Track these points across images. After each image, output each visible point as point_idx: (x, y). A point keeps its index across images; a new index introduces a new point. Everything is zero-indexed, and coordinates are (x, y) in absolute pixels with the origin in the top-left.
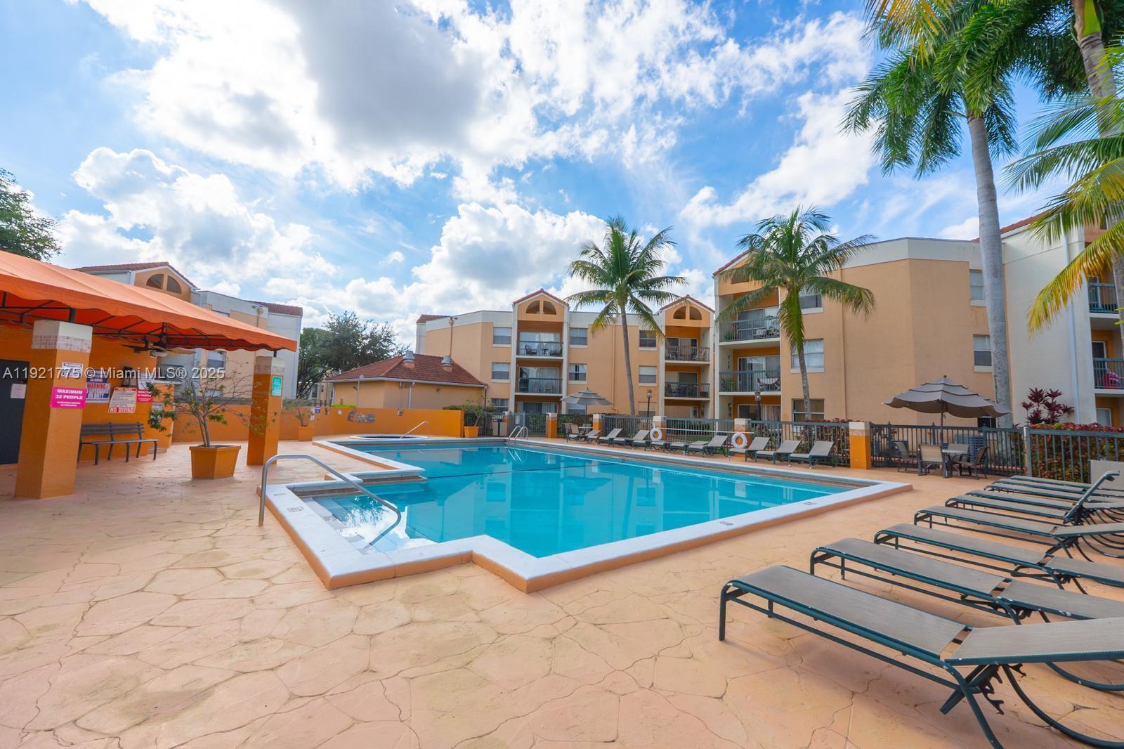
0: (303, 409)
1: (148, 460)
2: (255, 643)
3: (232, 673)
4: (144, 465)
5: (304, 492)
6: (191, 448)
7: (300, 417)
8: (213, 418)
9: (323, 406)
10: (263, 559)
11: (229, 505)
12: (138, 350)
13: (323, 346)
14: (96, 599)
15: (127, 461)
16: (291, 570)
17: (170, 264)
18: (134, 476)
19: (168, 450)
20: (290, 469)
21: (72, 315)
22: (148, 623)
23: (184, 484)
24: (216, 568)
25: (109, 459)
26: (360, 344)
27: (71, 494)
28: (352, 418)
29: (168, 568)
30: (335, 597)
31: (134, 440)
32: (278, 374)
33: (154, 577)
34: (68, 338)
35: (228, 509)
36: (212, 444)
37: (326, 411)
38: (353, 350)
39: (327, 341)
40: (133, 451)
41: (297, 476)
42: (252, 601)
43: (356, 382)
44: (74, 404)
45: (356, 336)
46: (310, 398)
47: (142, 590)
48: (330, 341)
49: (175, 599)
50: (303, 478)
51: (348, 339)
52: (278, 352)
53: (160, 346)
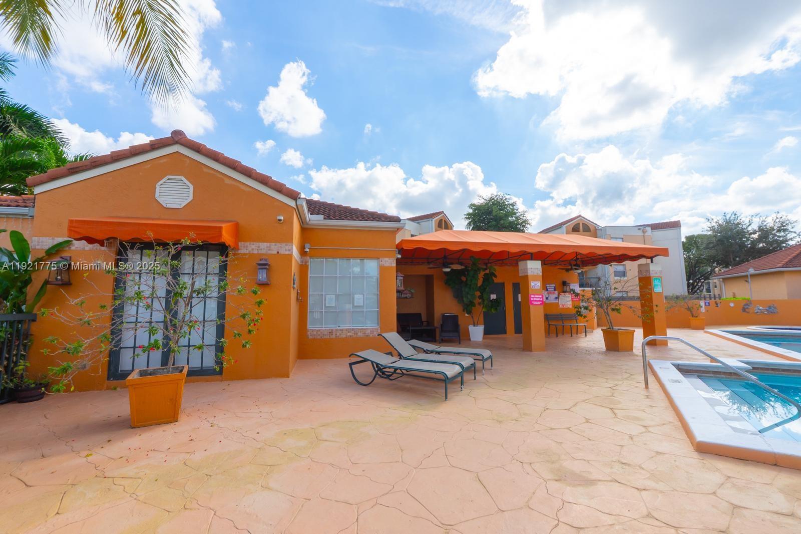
0: (692, 303)
1: (582, 336)
2: (628, 466)
3: (610, 479)
4: (581, 339)
5: (687, 369)
6: (602, 330)
7: (689, 309)
8: (613, 310)
9: (713, 299)
10: (645, 412)
11: (627, 370)
12: (568, 270)
13: (706, 248)
14: (547, 407)
15: (572, 336)
16: (664, 426)
17: (582, 215)
18: (575, 345)
19: (594, 331)
20: (679, 351)
21: (533, 256)
22: (568, 428)
23: (600, 353)
24: (611, 409)
25: (563, 334)
26: (748, 240)
27: (544, 351)
28: (747, 310)
29: (583, 401)
30: (703, 460)
31: (574, 324)
32: (657, 275)
33: (575, 405)
34: (532, 268)
35: (626, 373)
36: (616, 328)
37: (717, 304)
38: (740, 246)
39: (710, 243)
40: (574, 330)
41: (685, 356)
42: (631, 437)
43: (747, 276)
44: (539, 303)
45: (742, 233)
46: (705, 293)
47: (568, 409)
48: (713, 243)
49: (584, 420)
50: (689, 359)
51: (732, 237)
52: (654, 259)
53: (577, 266)
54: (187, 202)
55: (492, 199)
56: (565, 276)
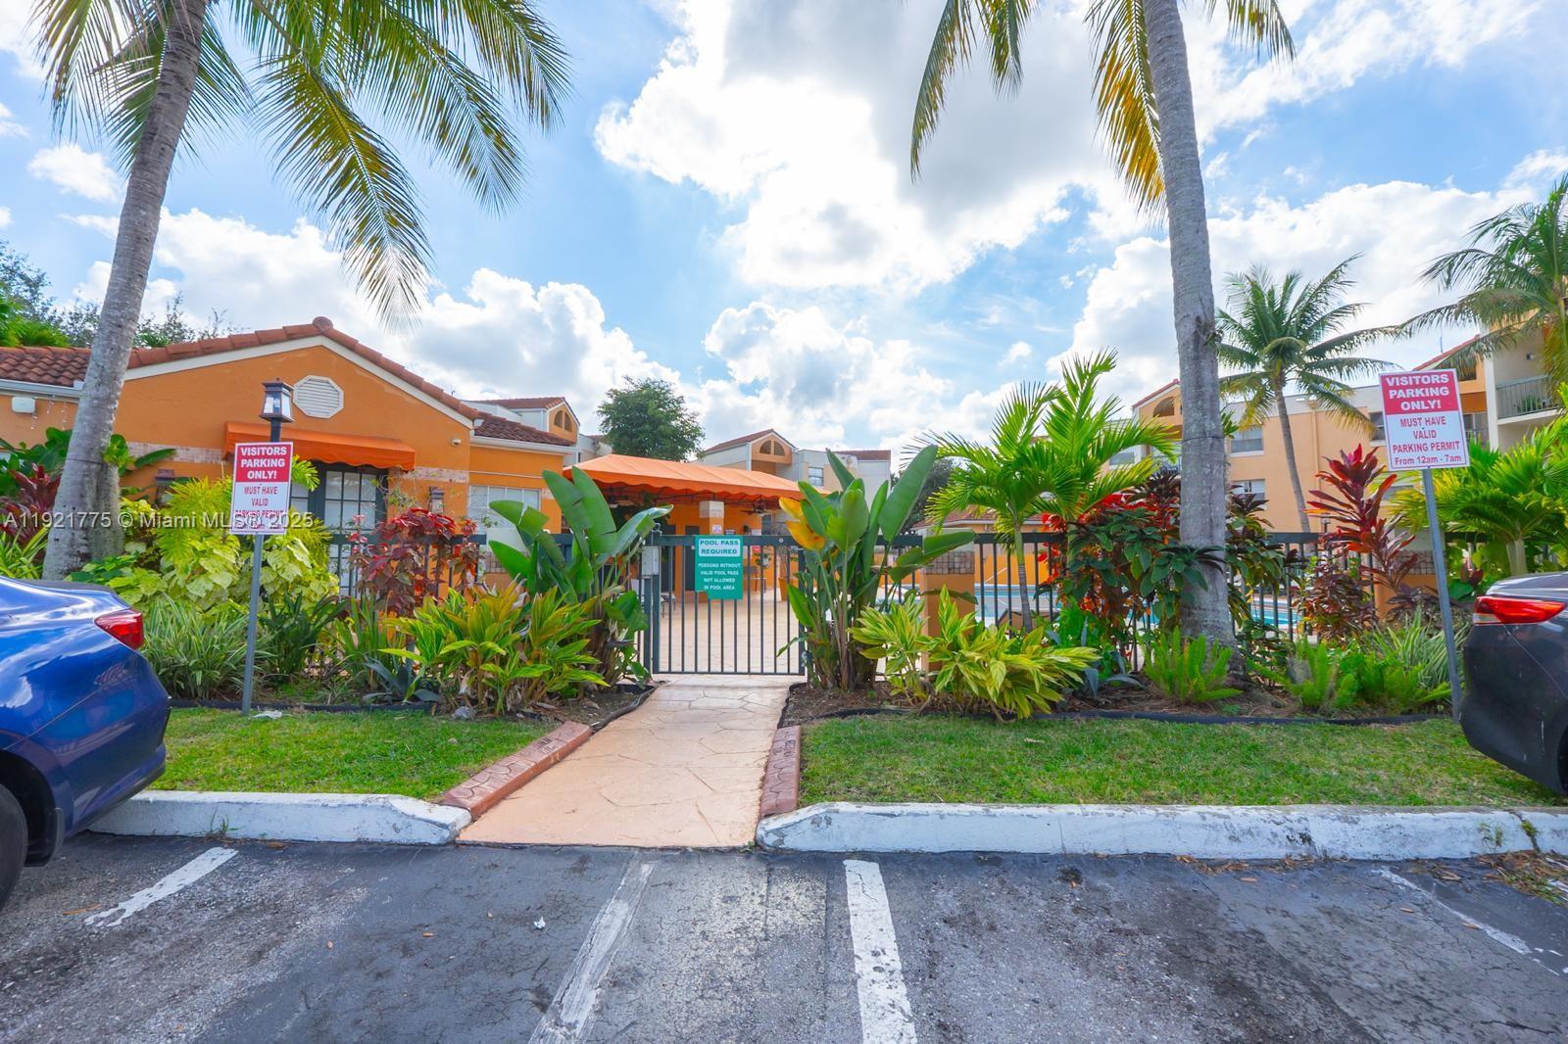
12: (750, 513)
17: (777, 430)
21: (715, 497)
34: (713, 510)
53: (761, 509)
54: (336, 411)
55: (646, 386)
56: (747, 520)
